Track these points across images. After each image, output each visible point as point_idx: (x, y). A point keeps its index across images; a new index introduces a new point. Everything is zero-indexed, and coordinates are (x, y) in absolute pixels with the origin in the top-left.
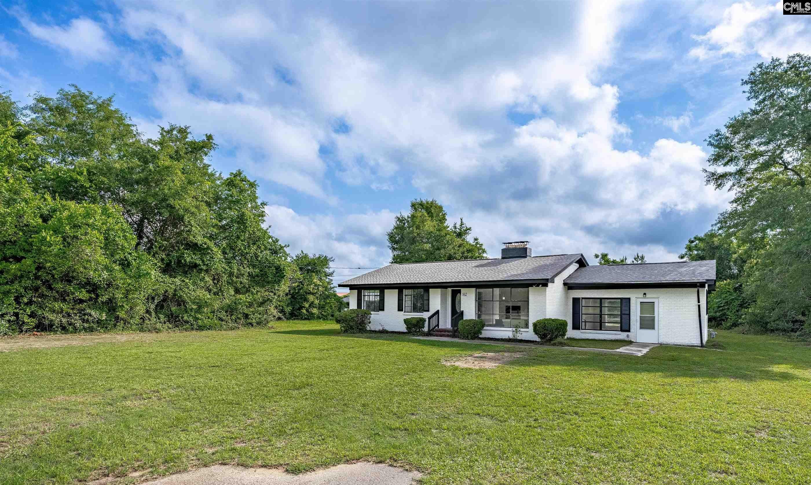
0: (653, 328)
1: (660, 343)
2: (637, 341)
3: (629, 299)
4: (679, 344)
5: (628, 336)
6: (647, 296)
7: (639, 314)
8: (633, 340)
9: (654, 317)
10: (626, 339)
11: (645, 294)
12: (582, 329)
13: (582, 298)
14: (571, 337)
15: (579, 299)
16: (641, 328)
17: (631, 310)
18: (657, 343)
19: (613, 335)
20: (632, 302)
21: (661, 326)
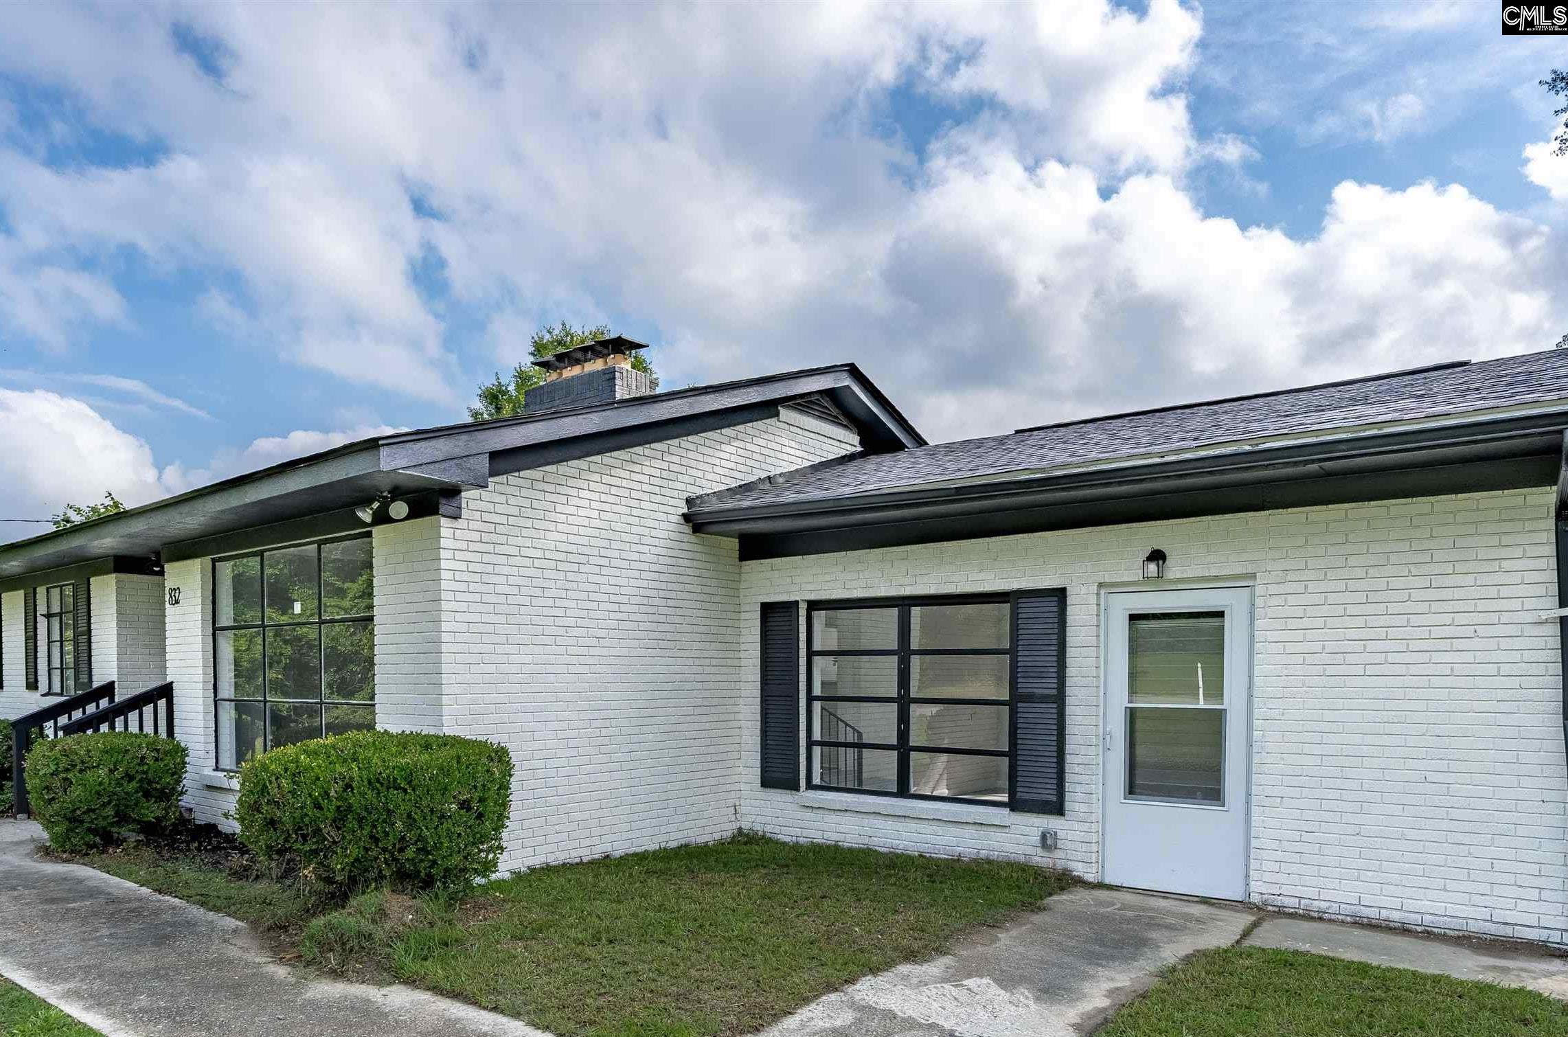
0: (1214, 794)
1: (1255, 898)
2: (1107, 881)
3: (1060, 594)
4: (1396, 916)
5: (1047, 841)
6: (1174, 570)
7: (1119, 699)
8: (1079, 869)
9: (1217, 719)
10: (1041, 859)
11: (1157, 556)
12: (810, 786)
13: (813, 606)
14: (758, 827)
15: (790, 607)
16: (1132, 789)
17: (1070, 672)
18: (1238, 896)
19: (968, 831)
20: (1079, 612)
21: (1263, 784)
